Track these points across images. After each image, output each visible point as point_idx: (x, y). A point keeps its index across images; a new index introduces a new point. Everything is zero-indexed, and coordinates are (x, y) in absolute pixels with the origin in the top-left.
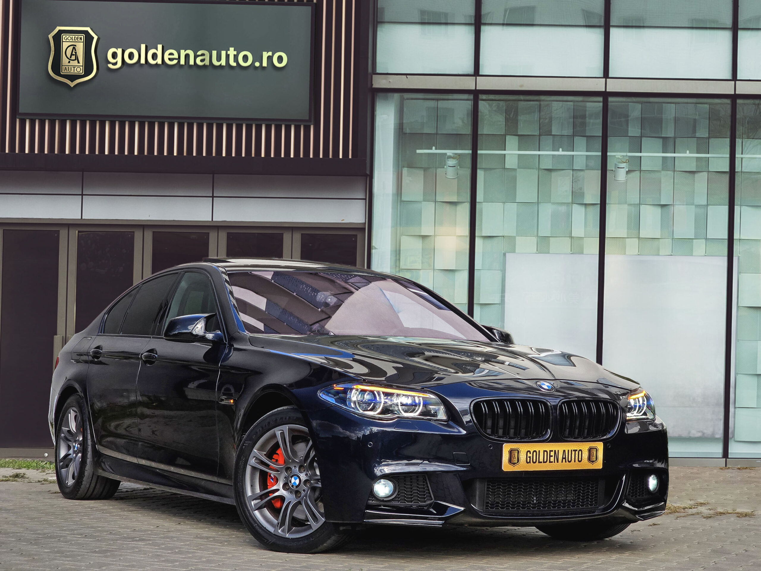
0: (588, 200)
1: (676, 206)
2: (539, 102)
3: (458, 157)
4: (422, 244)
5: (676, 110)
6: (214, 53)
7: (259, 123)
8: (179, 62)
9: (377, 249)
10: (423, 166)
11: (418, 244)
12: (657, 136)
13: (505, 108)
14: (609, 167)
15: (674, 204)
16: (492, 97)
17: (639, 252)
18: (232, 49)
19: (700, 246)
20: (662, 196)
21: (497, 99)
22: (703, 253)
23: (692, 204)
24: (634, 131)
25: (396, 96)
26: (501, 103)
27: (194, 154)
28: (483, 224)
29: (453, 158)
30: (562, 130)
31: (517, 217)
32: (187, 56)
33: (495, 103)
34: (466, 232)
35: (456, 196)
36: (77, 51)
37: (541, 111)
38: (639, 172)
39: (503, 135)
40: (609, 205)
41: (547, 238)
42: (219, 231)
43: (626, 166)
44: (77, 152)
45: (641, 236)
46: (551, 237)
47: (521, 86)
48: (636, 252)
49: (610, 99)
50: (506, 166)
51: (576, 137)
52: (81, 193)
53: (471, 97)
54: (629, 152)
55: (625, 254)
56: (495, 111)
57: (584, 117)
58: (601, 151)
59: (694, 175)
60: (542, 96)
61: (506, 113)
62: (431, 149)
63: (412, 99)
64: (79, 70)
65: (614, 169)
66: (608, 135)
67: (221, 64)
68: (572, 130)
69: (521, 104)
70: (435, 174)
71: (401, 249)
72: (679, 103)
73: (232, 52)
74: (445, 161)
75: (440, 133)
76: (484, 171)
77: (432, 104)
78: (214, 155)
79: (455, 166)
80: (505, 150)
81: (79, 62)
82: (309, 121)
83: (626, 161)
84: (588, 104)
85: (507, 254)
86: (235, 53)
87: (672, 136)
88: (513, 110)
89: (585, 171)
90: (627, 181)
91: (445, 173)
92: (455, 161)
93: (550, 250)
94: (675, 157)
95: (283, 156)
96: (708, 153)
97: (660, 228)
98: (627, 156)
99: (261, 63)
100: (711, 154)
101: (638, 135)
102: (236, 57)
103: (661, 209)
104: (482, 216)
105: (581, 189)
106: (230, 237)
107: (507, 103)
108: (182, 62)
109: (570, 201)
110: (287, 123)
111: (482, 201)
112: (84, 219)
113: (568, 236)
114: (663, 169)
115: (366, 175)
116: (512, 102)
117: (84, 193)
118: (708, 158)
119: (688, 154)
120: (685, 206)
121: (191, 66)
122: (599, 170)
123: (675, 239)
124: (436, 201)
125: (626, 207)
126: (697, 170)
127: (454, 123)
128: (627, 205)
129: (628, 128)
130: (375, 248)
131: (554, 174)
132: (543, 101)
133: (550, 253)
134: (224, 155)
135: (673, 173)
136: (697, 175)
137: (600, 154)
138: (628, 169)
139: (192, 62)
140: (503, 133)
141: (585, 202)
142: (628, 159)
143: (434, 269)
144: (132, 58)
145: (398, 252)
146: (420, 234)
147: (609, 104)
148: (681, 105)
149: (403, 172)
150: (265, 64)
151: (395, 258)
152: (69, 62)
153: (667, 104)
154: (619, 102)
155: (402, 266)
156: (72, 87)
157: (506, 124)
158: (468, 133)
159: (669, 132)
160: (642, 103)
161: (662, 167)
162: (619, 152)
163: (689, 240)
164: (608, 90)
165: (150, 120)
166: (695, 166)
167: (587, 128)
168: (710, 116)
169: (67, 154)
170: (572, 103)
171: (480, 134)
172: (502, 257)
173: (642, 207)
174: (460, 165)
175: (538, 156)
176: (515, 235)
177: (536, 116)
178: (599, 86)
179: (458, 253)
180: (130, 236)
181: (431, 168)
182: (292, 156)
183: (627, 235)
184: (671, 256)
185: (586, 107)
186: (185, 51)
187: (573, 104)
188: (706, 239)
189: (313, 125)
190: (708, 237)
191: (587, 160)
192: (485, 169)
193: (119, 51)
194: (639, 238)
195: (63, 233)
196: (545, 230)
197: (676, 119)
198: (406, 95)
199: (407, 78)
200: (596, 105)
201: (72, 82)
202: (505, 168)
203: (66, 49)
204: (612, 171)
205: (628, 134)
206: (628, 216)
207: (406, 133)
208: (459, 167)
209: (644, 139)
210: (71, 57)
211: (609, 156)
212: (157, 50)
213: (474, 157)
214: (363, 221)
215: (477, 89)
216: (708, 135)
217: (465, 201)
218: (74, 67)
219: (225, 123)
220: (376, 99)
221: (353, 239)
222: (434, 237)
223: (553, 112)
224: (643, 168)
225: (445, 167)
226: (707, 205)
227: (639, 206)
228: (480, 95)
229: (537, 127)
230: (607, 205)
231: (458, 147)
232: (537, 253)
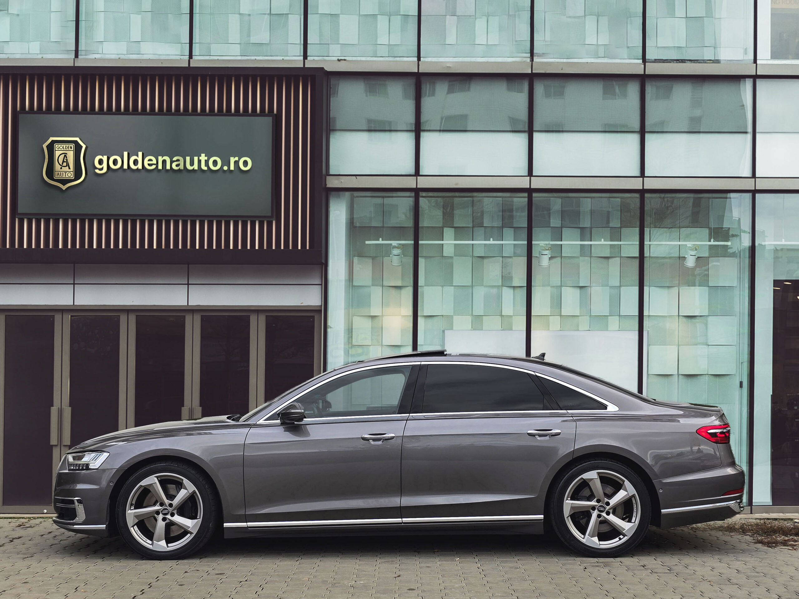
0: (515, 284)
1: (593, 287)
2: (472, 198)
3: (402, 247)
4: (372, 322)
5: (592, 204)
6: (188, 159)
7: (228, 219)
8: (157, 167)
9: (332, 328)
10: (371, 255)
11: (368, 323)
12: (576, 226)
13: (442, 204)
14: (533, 255)
15: (591, 285)
16: (431, 194)
17: (561, 328)
18: (203, 155)
19: (614, 322)
20: (580, 279)
21: (436, 196)
22: (617, 328)
23: (607, 285)
24: (555, 222)
25: (348, 194)
26: (439, 199)
27: (172, 247)
28: (424, 305)
29: (397, 248)
30: (492, 223)
31: (454, 298)
32: (164, 162)
33: (433, 200)
34: (410, 312)
35: (401, 281)
36: (68, 158)
37: (474, 206)
38: (560, 258)
39: (441, 227)
40: (534, 287)
41: (480, 316)
42: (194, 314)
43: (549, 254)
44: (69, 247)
45: (563, 314)
46: (484, 316)
47: (456, 184)
48: (559, 328)
49: (534, 195)
50: (444, 254)
51: (505, 228)
52: (73, 283)
53: (413, 194)
54: (551, 241)
55: (549, 330)
56: (434, 206)
57: (511, 210)
58: (526, 240)
59: (609, 260)
60: (475, 193)
61: (443, 208)
62: (379, 240)
63: (361, 197)
64: (69, 175)
65: (538, 256)
66: (533, 226)
67: (194, 168)
68: (501, 222)
69: (457, 200)
70: (382, 262)
71: (353, 328)
72: (594, 198)
73: (203, 158)
74: (390, 251)
75: (386, 226)
76: (425, 259)
77: (379, 201)
78: (189, 247)
79: (399, 255)
80: (443, 240)
81: (69, 168)
82: (272, 217)
83: (549, 249)
84: (515, 200)
85: (446, 331)
86: (206, 158)
87: (588, 226)
88: (450, 205)
89: (514, 258)
90: (549, 266)
91: (391, 261)
92: (400, 250)
93: (483, 327)
94: (591, 245)
95: (249, 248)
96: (621, 241)
97: (579, 307)
98: (549, 244)
99: (229, 167)
100: (623, 241)
101: (559, 225)
102: (207, 162)
103: (580, 290)
104: (423, 297)
105: (509, 273)
106: (204, 320)
107: (444, 199)
108: (160, 167)
109: (500, 284)
110: (252, 219)
111: (424, 285)
112: (76, 305)
113: (499, 315)
114: (581, 255)
115: (322, 264)
116: (448, 198)
117: (75, 283)
118: (621, 245)
119: (603, 242)
120: (601, 287)
121: (168, 170)
122: (525, 257)
123: (593, 316)
124: (383, 285)
125: (549, 288)
126: (611, 256)
127: (398, 217)
128: (550, 287)
129: (550, 219)
130: (331, 328)
131: (486, 261)
132: (476, 197)
133: (484, 329)
134: (197, 247)
135: (590, 258)
136: (610, 260)
137: (526, 242)
138: (551, 255)
139: (168, 167)
140: (441, 225)
141: (513, 285)
142: (550, 247)
143: (382, 345)
144: (116, 164)
145: (350, 331)
146: (370, 315)
147: (533, 199)
148: (596, 199)
149: (354, 260)
150: (232, 168)
151: (348, 336)
152: (61, 168)
153: (583, 199)
154: (542, 197)
155: (354, 342)
156: (64, 189)
157: (443, 218)
158: (410, 226)
159: (586, 223)
160: (562, 198)
161: (580, 254)
162: (543, 241)
163: (604, 317)
164: (532, 187)
165: (132, 218)
166: (609, 252)
167: (514, 220)
168: (622, 208)
169: (60, 249)
170: (500, 199)
171: (420, 227)
172: (441, 334)
173: (563, 288)
174: (404, 254)
175: (472, 245)
176: (452, 314)
177: (470, 210)
178: (524, 183)
179: (402, 331)
180: (116, 319)
181: (379, 257)
182: (257, 248)
183: (551, 314)
184: (589, 331)
185: (513, 202)
186: (162, 157)
187: (502, 199)
188: (620, 316)
189: (275, 220)
190: (621, 314)
191: (514, 248)
192: (426, 257)
193: (105, 158)
194: (561, 316)
195: (58, 318)
196: (479, 310)
197: (592, 211)
198: (356, 194)
199: (357, 178)
200: (521, 200)
201: (64, 185)
202: (443, 256)
203: (58, 156)
204: (536, 258)
205: (550, 225)
206: (551, 297)
207: (356, 227)
208: (403, 256)
209: (564, 229)
210: (62, 164)
211: (534, 244)
212: (138, 156)
213: (416, 246)
214: (320, 304)
215: (418, 187)
216: (620, 225)
217: (408, 285)
218: (66, 173)
219: (198, 219)
220: (330, 197)
221: (311, 320)
222: (382, 317)
223: (484, 207)
224: (563, 255)
225: (391, 256)
226: (620, 286)
227: (560, 288)
228: (420, 193)
229: (470, 220)
230: (532, 287)
231: (402, 238)
232: (472, 330)
